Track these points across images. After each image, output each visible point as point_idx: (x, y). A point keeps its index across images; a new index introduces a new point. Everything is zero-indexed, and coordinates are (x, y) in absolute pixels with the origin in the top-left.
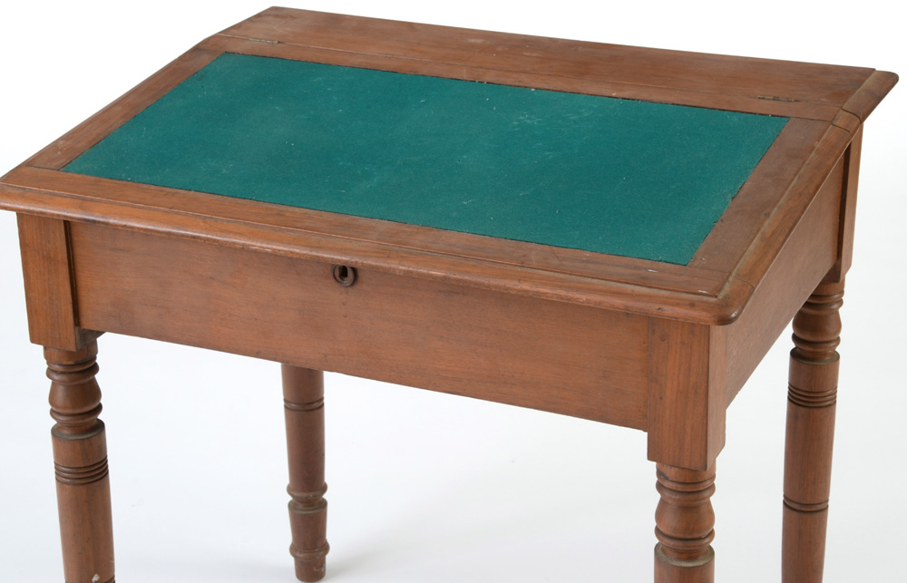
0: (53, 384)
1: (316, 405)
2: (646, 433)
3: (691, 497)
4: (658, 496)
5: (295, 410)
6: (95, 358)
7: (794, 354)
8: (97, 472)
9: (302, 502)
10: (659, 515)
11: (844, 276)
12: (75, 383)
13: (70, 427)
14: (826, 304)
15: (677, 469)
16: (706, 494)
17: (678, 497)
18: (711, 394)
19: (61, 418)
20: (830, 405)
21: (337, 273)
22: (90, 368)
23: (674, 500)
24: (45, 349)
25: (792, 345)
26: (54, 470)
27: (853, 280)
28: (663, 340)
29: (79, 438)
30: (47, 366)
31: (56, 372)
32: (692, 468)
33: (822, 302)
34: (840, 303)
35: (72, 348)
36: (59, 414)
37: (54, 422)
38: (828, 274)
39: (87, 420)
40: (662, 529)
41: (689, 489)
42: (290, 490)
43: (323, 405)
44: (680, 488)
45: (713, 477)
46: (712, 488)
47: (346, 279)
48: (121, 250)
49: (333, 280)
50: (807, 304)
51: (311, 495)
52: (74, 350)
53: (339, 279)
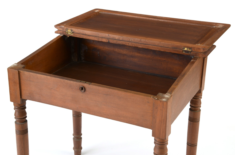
0: (15, 111)
1: (80, 116)
2: (152, 130)
3: (162, 146)
4: (154, 145)
5: (75, 117)
6: (25, 105)
7: (190, 109)
8: (25, 132)
9: (76, 138)
10: (155, 149)
11: (202, 92)
12: (21, 111)
13: (19, 121)
14: (198, 98)
15: (159, 139)
16: (166, 145)
17: (159, 145)
18: (167, 122)
19: (17, 119)
20: (198, 121)
21: (81, 89)
22: (24, 108)
23: (158, 146)
24: (14, 103)
25: (190, 107)
26: (15, 131)
27: (204, 93)
28: (156, 109)
29: (21, 124)
30: (14, 107)
31: (16, 108)
32: (162, 139)
33: (197, 98)
34: (201, 98)
35: (20, 103)
36: (17, 118)
37: (16, 120)
38: (198, 91)
39: (23, 120)
40: (155, 153)
41: (162, 144)
42: (73, 135)
43: (81, 115)
44: (159, 143)
45: (168, 141)
46: (167, 143)
47: (83, 90)
48: (31, 81)
49: (80, 90)
50: (193, 98)
51: (78, 136)
52: (20, 104)
53: (81, 90)
